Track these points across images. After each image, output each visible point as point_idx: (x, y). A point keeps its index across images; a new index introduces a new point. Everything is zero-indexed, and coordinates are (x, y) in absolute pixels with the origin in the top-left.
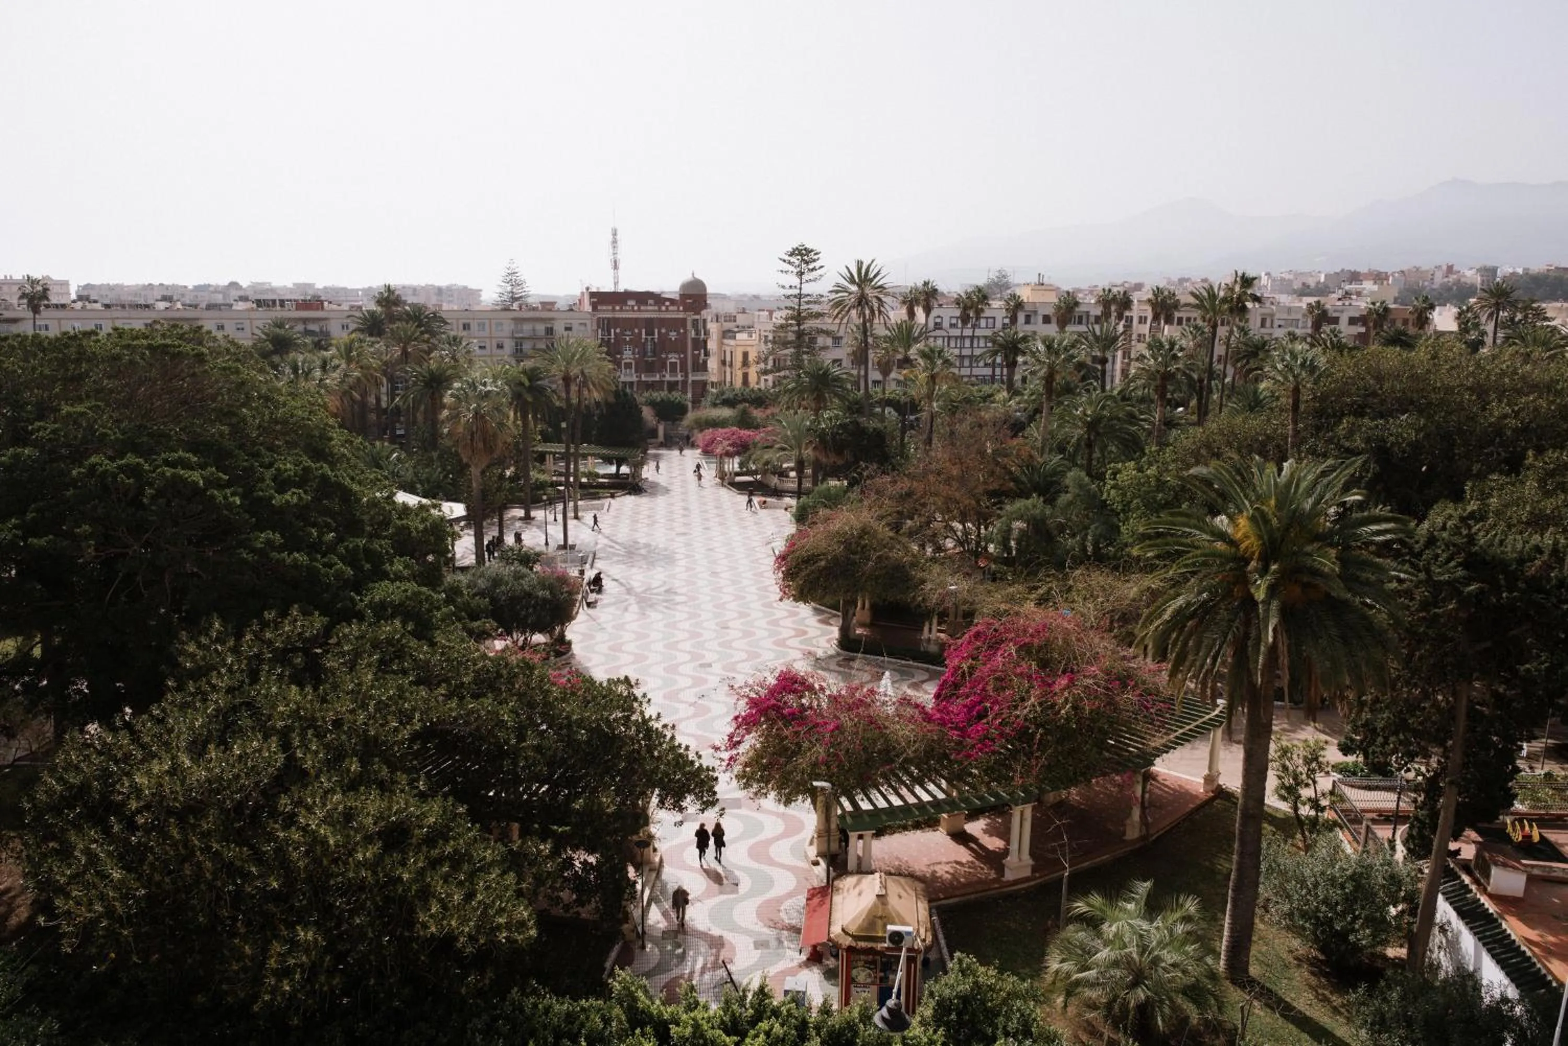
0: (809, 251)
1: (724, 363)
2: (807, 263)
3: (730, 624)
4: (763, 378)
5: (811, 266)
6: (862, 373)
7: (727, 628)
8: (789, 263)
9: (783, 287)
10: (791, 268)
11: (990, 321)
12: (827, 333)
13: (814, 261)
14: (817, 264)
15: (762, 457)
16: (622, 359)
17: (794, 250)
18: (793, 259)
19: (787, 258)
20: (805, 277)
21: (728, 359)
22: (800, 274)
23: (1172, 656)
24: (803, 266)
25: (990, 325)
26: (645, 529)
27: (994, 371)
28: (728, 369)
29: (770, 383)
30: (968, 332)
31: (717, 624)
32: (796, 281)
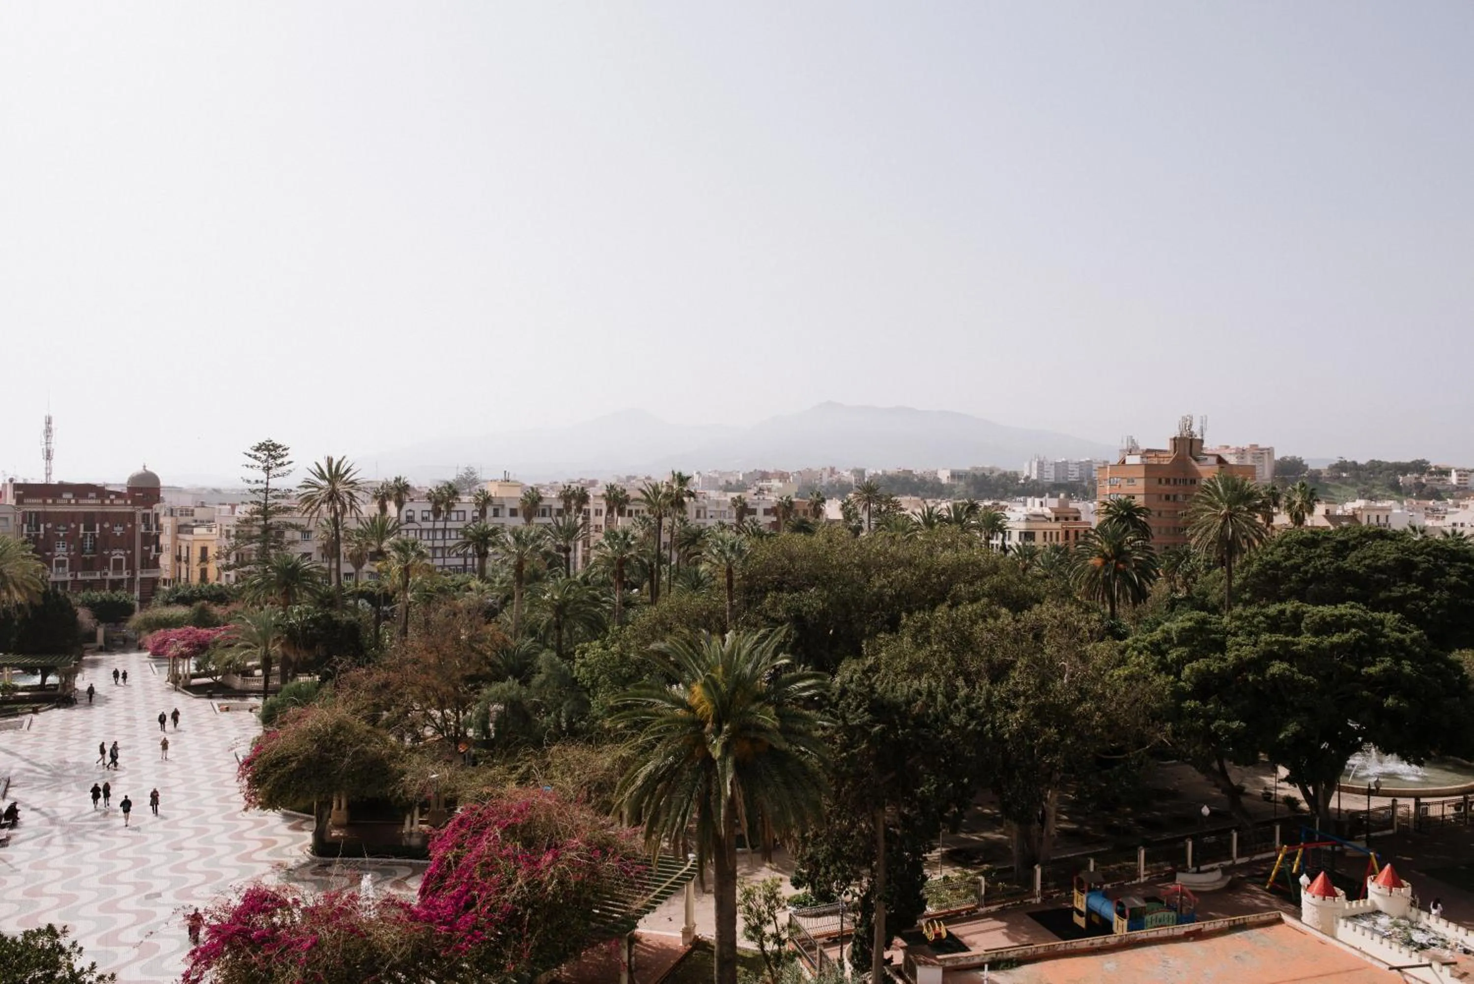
0: (276, 447)
1: (179, 558)
2: (274, 458)
3: (185, 844)
4: (224, 574)
5: (279, 461)
6: (334, 566)
7: (181, 849)
8: (255, 457)
9: (249, 481)
10: (257, 463)
11: (461, 514)
12: (296, 527)
13: (282, 456)
14: (285, 460)
15: (223, 656)
16: (53, 556)
17: (261, 445)
18: (258, 454)
19: (253, 453)
20: (273, 472)
21: (184, 554)
22: (267, 469)
23: (646, 819)
24: (271, 461)
25: (461, 518)
26: (77, 747)
27: (465, 561)
28: (184, 566)
29: (232, 579)
30: (440, 525)
31: (168, 846)
32: (263, 476)
